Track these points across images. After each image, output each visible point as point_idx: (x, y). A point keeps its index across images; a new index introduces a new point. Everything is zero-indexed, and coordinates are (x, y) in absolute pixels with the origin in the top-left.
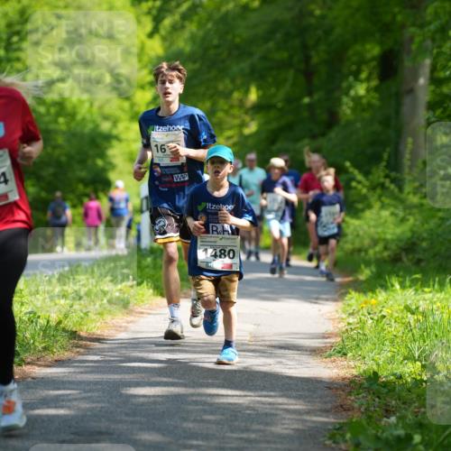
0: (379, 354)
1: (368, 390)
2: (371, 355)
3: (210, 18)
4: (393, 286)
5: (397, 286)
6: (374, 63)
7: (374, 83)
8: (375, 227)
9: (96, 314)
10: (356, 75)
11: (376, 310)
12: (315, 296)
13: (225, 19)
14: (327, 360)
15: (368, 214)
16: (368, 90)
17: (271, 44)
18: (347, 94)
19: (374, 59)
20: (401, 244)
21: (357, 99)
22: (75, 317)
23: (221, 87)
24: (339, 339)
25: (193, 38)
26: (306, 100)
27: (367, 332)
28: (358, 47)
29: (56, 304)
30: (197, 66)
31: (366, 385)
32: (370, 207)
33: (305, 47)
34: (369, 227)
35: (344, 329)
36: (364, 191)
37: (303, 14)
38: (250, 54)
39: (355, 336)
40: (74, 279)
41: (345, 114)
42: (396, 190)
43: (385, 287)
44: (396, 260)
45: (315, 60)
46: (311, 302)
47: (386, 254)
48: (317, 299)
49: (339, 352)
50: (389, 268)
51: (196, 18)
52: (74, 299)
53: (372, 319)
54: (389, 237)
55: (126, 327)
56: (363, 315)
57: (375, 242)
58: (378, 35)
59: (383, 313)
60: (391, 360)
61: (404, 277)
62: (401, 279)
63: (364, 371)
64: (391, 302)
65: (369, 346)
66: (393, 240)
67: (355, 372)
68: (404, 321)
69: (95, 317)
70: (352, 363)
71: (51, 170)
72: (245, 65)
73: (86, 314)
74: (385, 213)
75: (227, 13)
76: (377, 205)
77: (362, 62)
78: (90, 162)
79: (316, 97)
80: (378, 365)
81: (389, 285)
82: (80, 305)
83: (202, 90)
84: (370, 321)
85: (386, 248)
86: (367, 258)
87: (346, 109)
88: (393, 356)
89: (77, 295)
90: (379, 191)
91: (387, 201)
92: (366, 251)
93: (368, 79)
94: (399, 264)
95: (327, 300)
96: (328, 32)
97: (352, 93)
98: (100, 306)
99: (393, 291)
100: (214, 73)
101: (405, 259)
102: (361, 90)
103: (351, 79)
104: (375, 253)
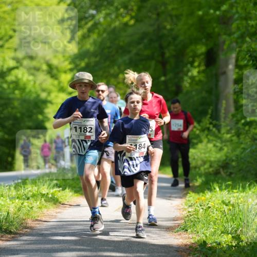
0: (207, 230)
1: (200, 252)
2: (202, 231)
3: (105, 30)
4: (215, 189)
5: (218, 189)
6: (202, 57)
7: (202, 68)
8: (205, 153)
9: (37, 208)
10: (192, 63)
11: (204, 203)
12: (169, 195)
13: (114, 31)
14: (176, 234)
15: (200, 146)
16: (199, 72)
17: (141, 46)
18: (187, 75)
19: (202, 54)
20: (220, 164)
21: (193, 78)
22: (24, 210)
23: (112, 71)
24: (183, 221)
25: (95, 43)
26: (163, 79)
27: (200, 217)
28: (192, 47)
29: (13, 203)
30: (97, 59)
31: (199, 249)
32: (201, 142)
33: (161, 47)
34: (201, 153)
35: (186, 215)
36: (198, 132)
37: (160, 28)
38: (129, 52)
39: (192, 219)
40: (24, 187)
41: (186, 87)
42: (216, 132)
43: (210, 190)
44: (217, 173)
45: (167, 55)
46: (166, 199)
47: (211, 170)
48: (170, 197)
49: (183, 229)
50: (212, 178)
51: (96, 31)
52: (24, 199)
53: (202, 209)
54: (212, 159)
55: (56, 216)
56: (197, 206)
57: (204, 163)
58: (204, 40)
59: (209, 205)
60: (214, 234)
61: (222, 184)
62: (220, 185)
63: (198, 241)
64: (214, 199)
65: (201, 225)
66: (215, 161)
67: (192, 241)
68: (221, 210)
69: (37, 210)
70: (190, 236)
71: (11, 122)
72: (126, 58)
73: (32, 208)
74: (210, 145)
75: (115, 28)
76: (205, 141)
77: (195, 56)
78: (34, 117)
79: (168, 77)
80: (206, 236)
81: (213, 188)
82: (28, 203)
83: (101, 73)
84: (202, 210)
85: (211, 166)
86: (200, 172)
87: (186, 83)
88: (215, 231)
89: (26, 197)
90: (206, 132)
91: (211, 138)
92: (199, 168)
93: (199, 66)
94: (219, 176)
95: (176, 197)
96: (175, 38)
97: (190, 74)
98: (40, 203)
99: (215, 192)
100: (108, 63)
101: (222, 173)
102: (195, 72)
103: (189, 66)
104: (205, 169)
